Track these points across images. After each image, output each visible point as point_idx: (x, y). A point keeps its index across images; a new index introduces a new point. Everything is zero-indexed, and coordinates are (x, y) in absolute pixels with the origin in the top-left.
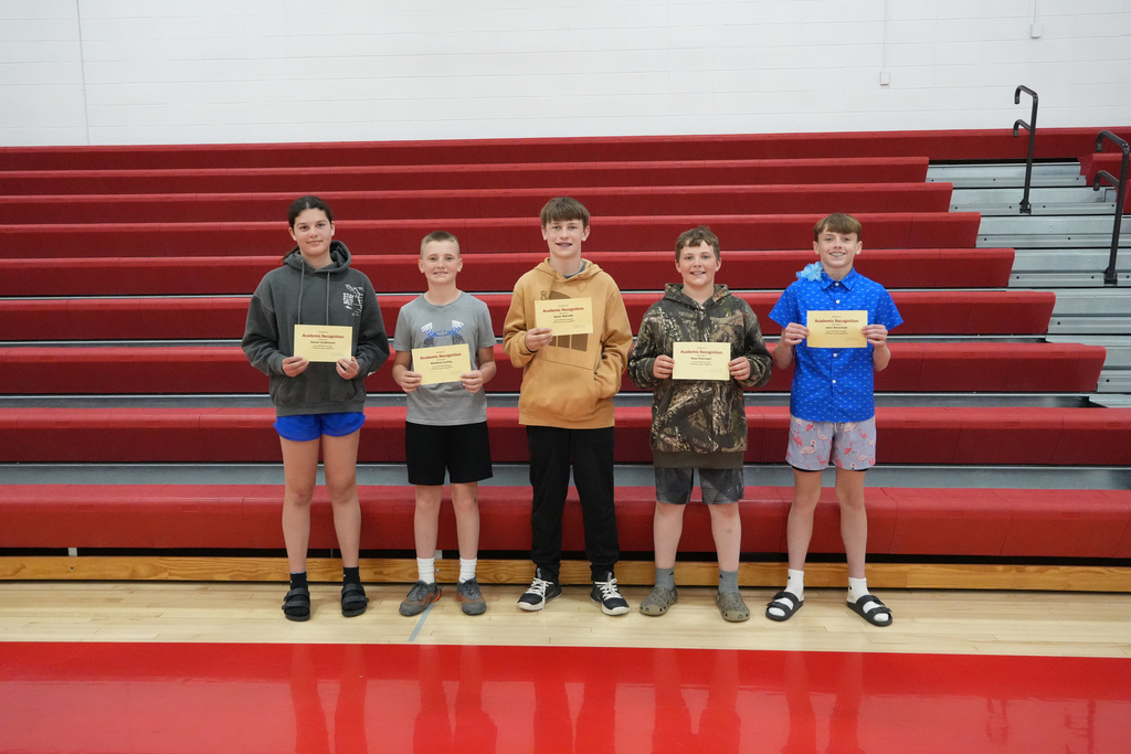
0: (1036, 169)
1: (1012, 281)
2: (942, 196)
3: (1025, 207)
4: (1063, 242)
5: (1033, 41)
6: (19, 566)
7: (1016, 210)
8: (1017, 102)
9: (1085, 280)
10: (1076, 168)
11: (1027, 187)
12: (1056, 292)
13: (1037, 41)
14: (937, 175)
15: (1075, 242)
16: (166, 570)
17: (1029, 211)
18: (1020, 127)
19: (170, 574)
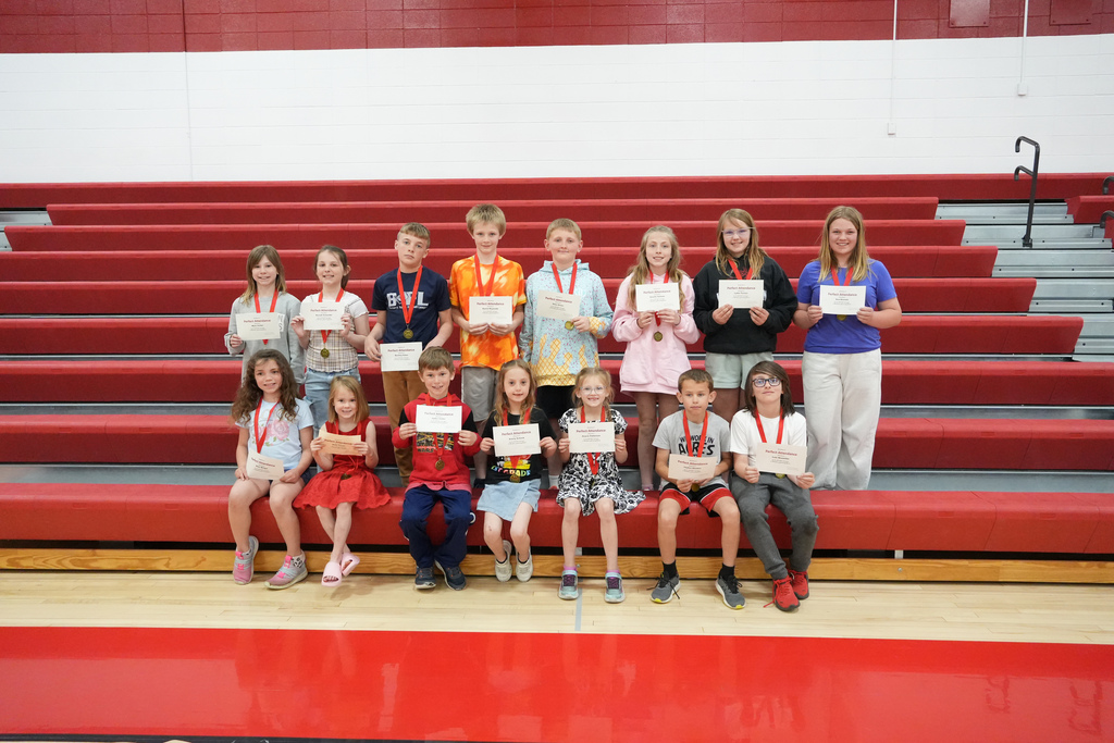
0: (1038, 208)
1: (1032, 307)
2: (954, 231)
3: (1027, 242)
4: (1068, 272)
5: (1020, 99)
6: (200, 559)
7: (1020, 244)
8: (1017, 151)
9: (1097, 306)
10: (1063, 208)
11: (1029, 224)
12: (1084, 317)
13: (1023, 99)
14: (947, 213)
15: (1078, 272)
17: (1031, 245)
18: (1021, 172)
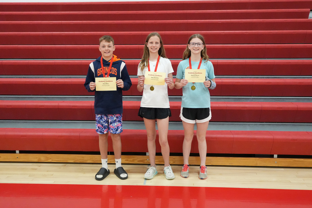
16: (51, 158)
19: (52, 160)
